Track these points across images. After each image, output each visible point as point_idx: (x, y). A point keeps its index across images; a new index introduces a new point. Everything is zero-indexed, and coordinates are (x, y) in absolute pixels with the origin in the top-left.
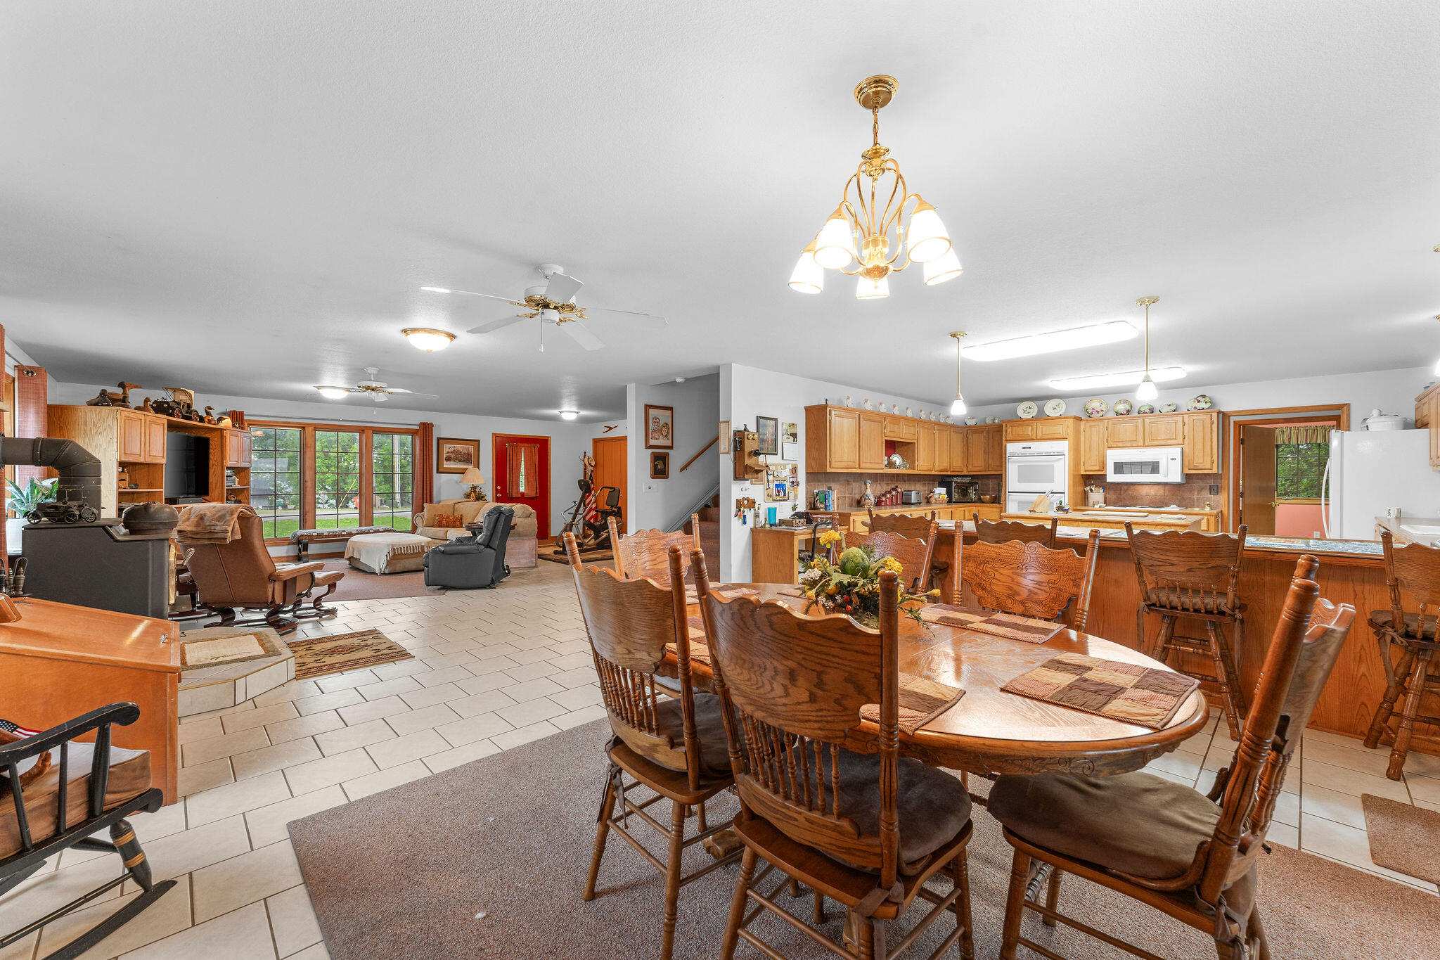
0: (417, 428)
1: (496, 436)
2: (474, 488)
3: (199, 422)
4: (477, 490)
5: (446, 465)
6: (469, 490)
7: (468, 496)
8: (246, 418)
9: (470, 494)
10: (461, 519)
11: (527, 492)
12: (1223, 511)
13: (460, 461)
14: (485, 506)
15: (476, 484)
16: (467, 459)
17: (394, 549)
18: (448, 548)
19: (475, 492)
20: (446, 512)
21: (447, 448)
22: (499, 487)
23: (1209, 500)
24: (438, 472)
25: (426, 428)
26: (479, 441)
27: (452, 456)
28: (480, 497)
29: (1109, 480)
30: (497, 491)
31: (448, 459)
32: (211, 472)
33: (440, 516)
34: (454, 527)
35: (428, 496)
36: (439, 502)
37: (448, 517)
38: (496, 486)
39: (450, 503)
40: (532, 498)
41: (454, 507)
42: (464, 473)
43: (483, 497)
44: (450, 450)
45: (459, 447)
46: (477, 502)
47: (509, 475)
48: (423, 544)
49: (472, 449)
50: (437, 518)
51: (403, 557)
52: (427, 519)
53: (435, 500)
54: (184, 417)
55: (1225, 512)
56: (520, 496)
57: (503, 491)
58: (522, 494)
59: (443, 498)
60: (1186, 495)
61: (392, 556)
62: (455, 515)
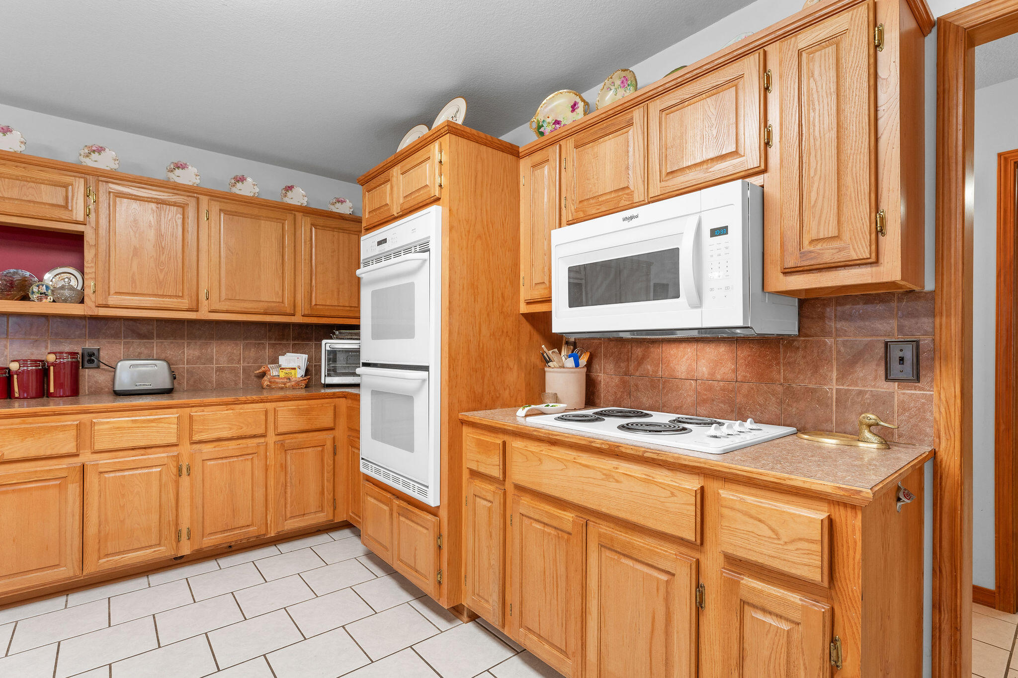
12: (943, 454)
23: (880, 403)
29: (557, 327)
55: (951, 459)
60: (804, 381)
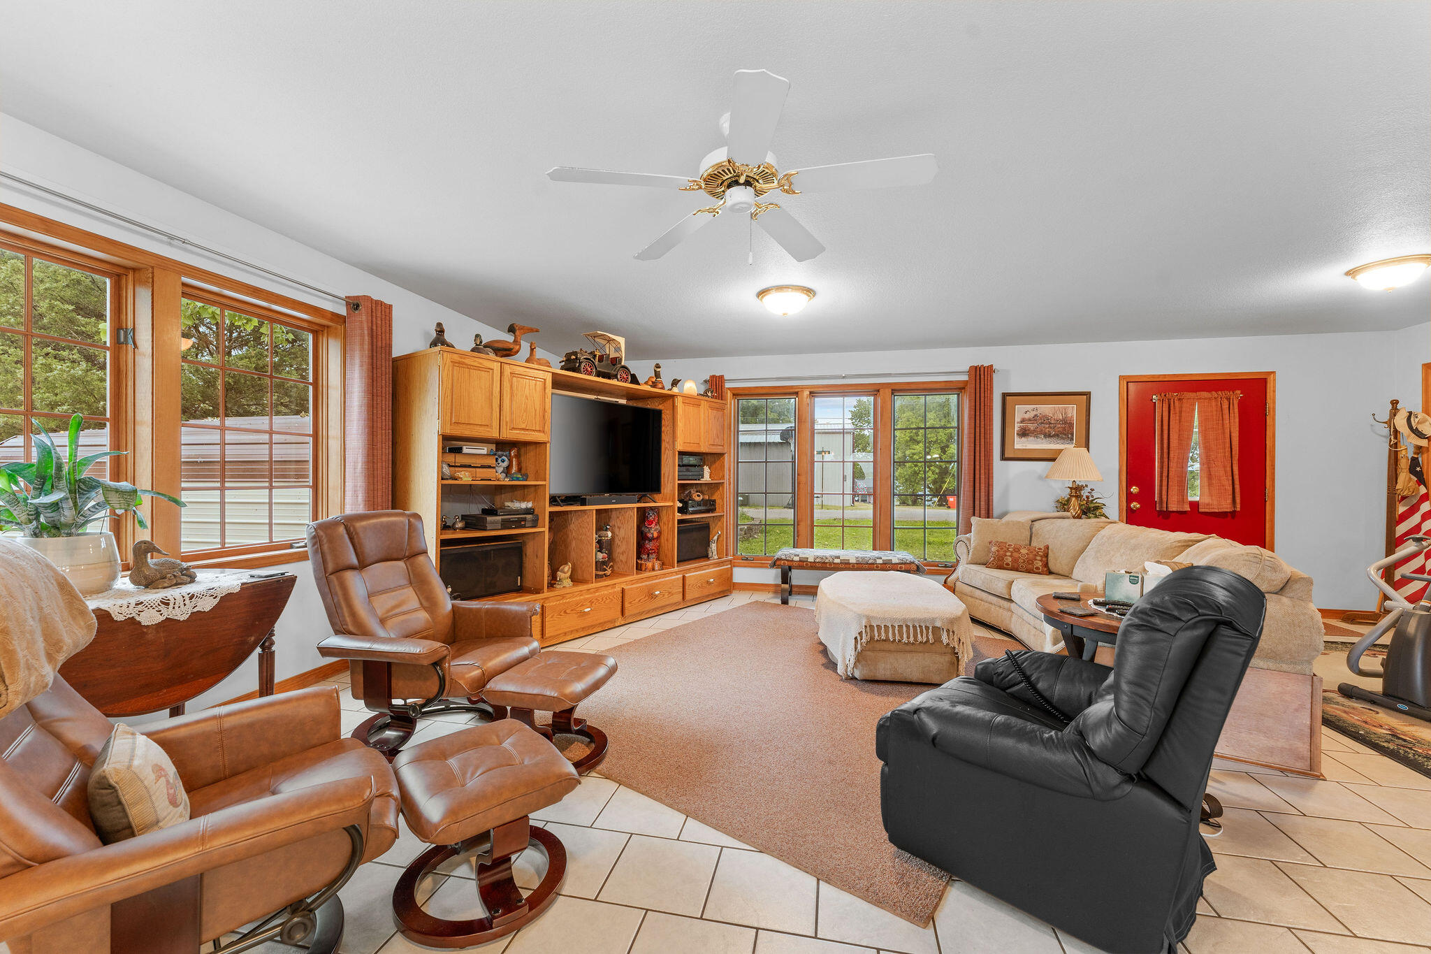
0: (965, 378)
1: (1127, 381)
2: (1076, 490)
3: (631, 383)
4: (1085, 493)
5: (1020, 444)
6: (1065, 494)
7: (1063, 505)
8: (727, 385)
9: (1068, 501)
10: (1046, 555)
11: (1207, 500)
13: (1048, 436)
14: (1103, 532)
15: (1080, 481)
16: (1063, 431)
17: (872, 627)
18: (954, 732)
19: (1078, 497)
20: (1017, 538)
21: (1021, 412)
22: (1134, 489)
24: (1003, 458)
25: (981, 377)
26: (1088, 394)
27: (1032, 426)
28: (1090, 509)
30: (1130, 497)
31: (1024, 433)
32: (664, 457)
33: (1001, 545)
34: (1029, 571)
35: (983, 503)
36: (1001, 517)
37: (1017, 550)
38: (1129, 486)
39: (1025, 518)
40: (1223, 515)
41: (1031, 528)
42: (1053, 460)
43: (1097, 508)
44: (1027, 416)
45: (1046, 409)
46: (1084, 522)
47: (1162, 462)
48: (938, 624)
49: (1072, 411)
50: (994, 549)
51: (892, 647)
52: (975, 548)
53: (996, 510)
54: (599, 374)
56: (1187, 508)
57: (1146, 495)
58: (1195, 505)
59: (1013, 505)
61: (868, 643)
62: (1034, 544)
